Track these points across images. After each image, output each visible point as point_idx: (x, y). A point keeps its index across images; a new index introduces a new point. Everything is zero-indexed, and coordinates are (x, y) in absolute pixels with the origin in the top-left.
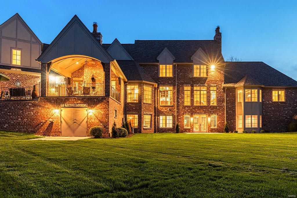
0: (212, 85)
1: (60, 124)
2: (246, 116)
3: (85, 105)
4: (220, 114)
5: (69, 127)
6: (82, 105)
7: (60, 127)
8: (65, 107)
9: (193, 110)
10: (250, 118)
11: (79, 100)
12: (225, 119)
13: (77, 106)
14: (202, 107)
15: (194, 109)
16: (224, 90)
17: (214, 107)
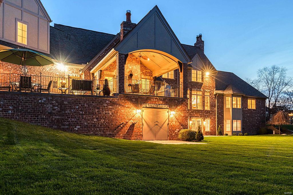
0: (206, 90)
1: (141, 126)
2: (234, 121)
3: (166, 106)
4: (212, 118)
5: (151, 129)
6: (164, 106)
7: (141, 130)
8: (146, 107)
9: (192, 114)
10: (236, 123)
11: (161, 100)
12: (216, 123)
13: (159, 107)
14: (198, 111)
15: (192, 112)
16: (215, 96)
17: (207, 112)
